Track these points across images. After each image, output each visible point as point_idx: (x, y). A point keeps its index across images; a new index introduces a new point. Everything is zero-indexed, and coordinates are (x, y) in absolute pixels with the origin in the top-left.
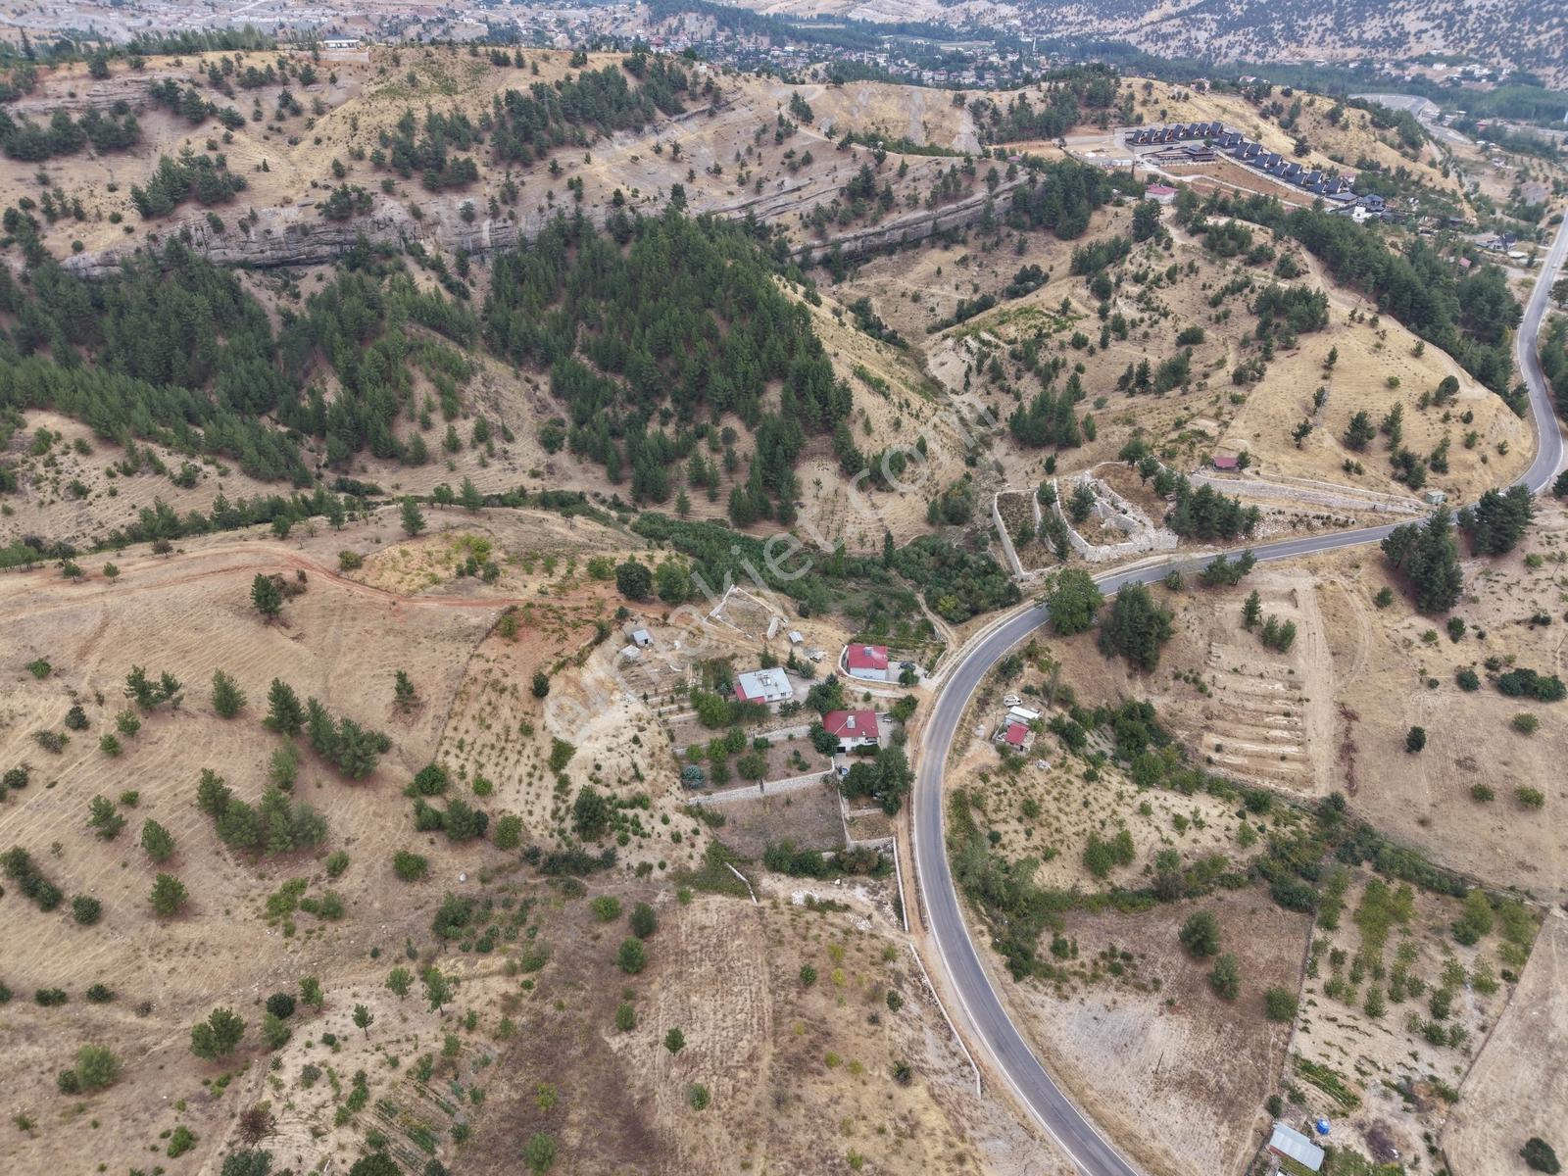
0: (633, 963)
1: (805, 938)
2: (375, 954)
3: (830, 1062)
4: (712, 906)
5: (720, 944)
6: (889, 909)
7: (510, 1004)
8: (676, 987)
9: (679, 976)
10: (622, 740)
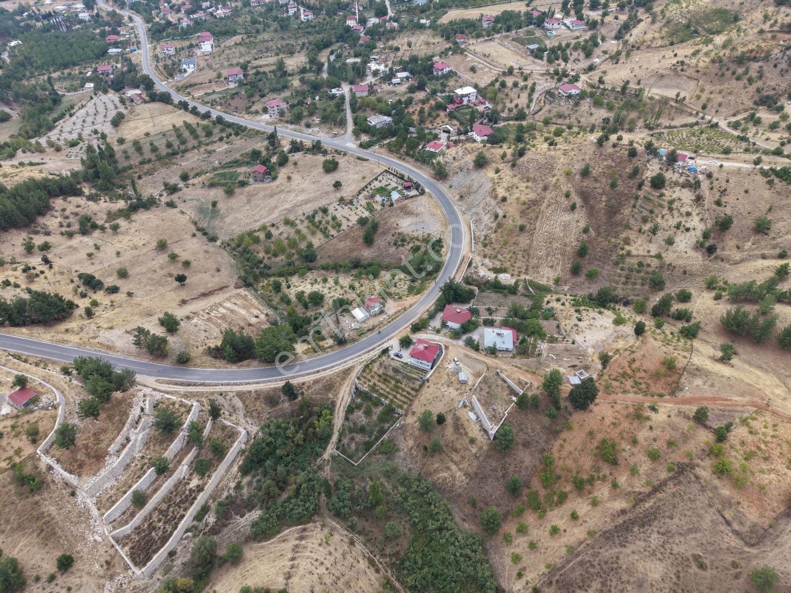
0: (582, 252)
1: (514, 253)
2: (685, 272)
3: (524, 203)
4: (545, 279)
5: (548, 255)
6: (474, 265)
7: (627, 241)
8: (567, 241)
9: (565, 245)
10: (587, 322)
